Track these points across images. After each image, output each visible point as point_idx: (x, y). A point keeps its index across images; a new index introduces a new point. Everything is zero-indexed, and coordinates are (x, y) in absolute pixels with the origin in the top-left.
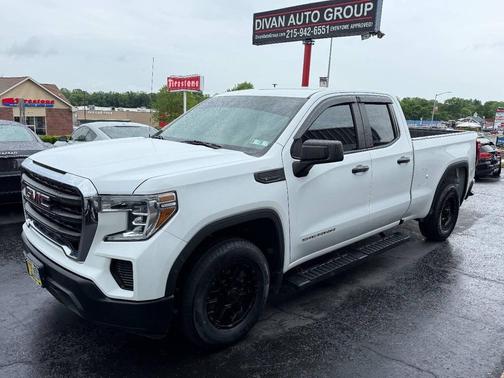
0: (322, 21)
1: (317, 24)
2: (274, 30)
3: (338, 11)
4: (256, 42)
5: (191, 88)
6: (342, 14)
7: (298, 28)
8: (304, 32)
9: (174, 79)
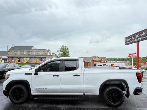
0: (140, 36)
1: (139, 37)
2: (129, 41)
3: (144, 33)
4: (126, 44)
5: (134, 56)
6: (145, 33)
7: (134, 39)
8: (136, 40)
9: (130, 54)
